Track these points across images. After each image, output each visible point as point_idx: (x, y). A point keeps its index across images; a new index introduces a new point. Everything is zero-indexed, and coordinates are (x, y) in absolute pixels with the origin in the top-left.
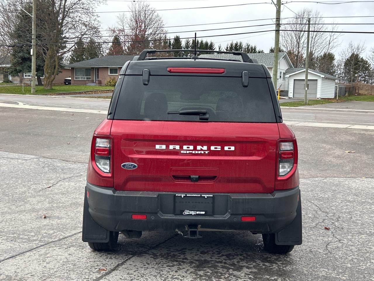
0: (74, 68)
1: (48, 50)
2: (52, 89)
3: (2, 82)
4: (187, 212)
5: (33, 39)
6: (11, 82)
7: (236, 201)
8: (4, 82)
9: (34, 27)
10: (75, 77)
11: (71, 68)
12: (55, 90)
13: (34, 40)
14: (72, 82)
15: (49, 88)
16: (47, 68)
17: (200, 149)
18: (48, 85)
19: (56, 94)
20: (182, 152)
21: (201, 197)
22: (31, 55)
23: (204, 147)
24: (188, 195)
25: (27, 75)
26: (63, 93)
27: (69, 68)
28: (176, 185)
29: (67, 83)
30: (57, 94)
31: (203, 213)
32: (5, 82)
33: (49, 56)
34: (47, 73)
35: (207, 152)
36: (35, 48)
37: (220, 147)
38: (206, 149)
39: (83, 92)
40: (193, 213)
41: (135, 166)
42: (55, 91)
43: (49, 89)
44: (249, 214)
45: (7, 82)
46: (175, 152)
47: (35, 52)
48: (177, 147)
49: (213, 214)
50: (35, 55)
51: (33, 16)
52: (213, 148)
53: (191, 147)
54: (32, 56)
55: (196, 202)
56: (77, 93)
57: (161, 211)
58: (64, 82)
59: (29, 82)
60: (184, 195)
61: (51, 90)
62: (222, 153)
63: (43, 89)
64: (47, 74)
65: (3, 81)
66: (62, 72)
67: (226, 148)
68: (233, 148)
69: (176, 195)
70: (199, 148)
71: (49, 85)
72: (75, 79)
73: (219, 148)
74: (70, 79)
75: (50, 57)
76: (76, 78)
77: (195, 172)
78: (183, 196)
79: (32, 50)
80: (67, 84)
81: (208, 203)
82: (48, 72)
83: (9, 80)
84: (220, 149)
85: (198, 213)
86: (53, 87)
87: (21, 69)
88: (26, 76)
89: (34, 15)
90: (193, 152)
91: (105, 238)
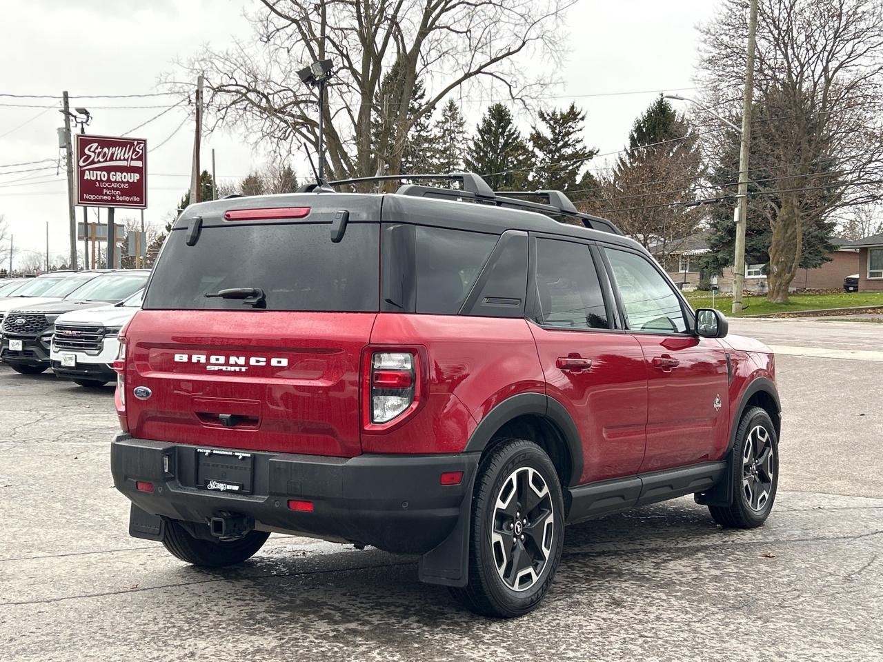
0: (866, 248)
1: (780, 207)
2: (787, 303)
3: (695, 290)
4: (213, 485)
5: (741, 183)
6: (715, 289)
7: (276, 468)
8: (699, 289)
9: (744, 157)
10: (869, 271)
11: (860, 248)
12: (794, 304)
13: (743, 185)
14: (861, 285)
15: (779, 301)
16: (777, 251)
17: (234, 363)
18: (778, 294)
19: (792, 314)
20: (209, 368)
21: (233, 456)
22: (735, 223)
23: (240, 358)
24: (214, 452)
25: (753, 270)
26: (813, 313)
27: (856, 249)
28: (203, 431)
29: (851, 289)
30: (796, 314)
31: (236, 488)
32: (702, 290)
33: (782, 221)
34: (777, 265)
35: (243, 369)
36: (744, 204)
37: (264, 359)
38: (243, 363)
39: (868, 309)
40: (222, 487)
41: (148, 393)
42: (795, 307)
43: (779, 304)
44: (298, 496)
45: (706, 290)
46: (200, 368)
47: (745, 215)
48: (203, 359)
49: (252, 492)
50: (744, 221)
51: (743, 129)
52: (253, 361)
53: (222, 359)
54: (738, 225)
55: (227, 467)
56: (851, 311)
57: (179, 479)
58: (845, 286)
59: (756, 289)
60: (210, 451)
61: (784, 306)
62: (268, 371)
63: (767, 302)
64: (775, 267)
65: (696, 288)
66: (831, 260)
67: (274, 362)
68: (285, 362)
69: (198, 450)
70: (233, 360)
71: (781, 294)
72: (868, 278)
73: (262, 361)
74: (857, 276)
75: (784, 225)
76: (872, 275)
77: (225, 407)
78: (207, 452)
79: (737, 211)
80: (851, 291)
81: (245, 469)
82: (778, 262)
83: (711, 285)
84: (264, 364)
85: (229, 487)
86: (792, 299)
87: (728, 257)
88: (749, 274)
89: (745, 125)
90: (224, 368)
91: (158, 532)
